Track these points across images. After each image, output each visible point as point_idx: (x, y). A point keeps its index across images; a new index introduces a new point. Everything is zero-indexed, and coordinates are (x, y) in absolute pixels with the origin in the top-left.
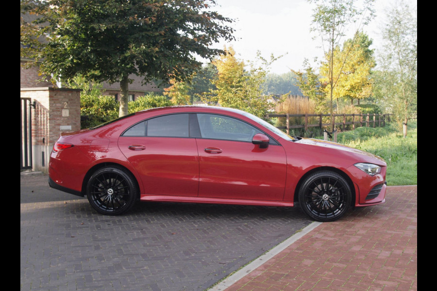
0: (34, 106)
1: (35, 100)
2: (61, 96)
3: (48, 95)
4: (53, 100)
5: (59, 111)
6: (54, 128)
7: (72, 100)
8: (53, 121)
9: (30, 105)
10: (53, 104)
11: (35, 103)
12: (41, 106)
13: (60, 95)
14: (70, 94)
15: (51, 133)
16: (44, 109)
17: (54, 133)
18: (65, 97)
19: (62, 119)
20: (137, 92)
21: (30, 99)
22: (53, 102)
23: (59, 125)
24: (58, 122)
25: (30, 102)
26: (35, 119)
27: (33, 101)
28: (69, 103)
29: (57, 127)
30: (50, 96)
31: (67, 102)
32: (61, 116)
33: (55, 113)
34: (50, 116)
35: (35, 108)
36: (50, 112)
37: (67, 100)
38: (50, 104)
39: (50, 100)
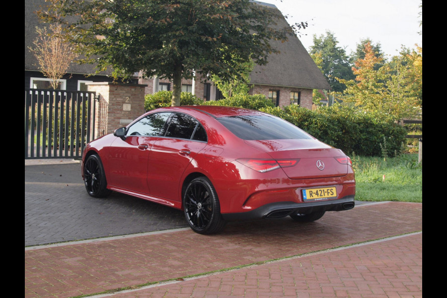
0: (98, 99)
1: (99, 94)
2: (123, 91)
3: (109, 90)
4: (113, 94)
5: (120, 105)
6: (114, 121)
7: (135, 95)
8: (113, 115)
9: (95, 98)
10: (113, 98)
11: (99, 96)
12: (103, 99)
13: (121, 90)
14: (133, 90)
15: (110, 126)
16: (105, 102)
17: (113, 126)
18: (127, 92)
19: (123, 113)
20: (304, 89)
21: (94, 93)
22: (113, 96)
23: (119, 118)
24: (118, 115)
25: (95, 95)
26: (99, 112)
27: (97, 94)
28: (131, 97)
29: (117, 120)
30: (110, 91)
31: (130, 97)
32: (122, 110)
33: (115, 107)
34: (109, 109)
35: (99, 101)
36: (109, 106)
37: (130, 95)
38: (110, 98)
39: (110, 94)
